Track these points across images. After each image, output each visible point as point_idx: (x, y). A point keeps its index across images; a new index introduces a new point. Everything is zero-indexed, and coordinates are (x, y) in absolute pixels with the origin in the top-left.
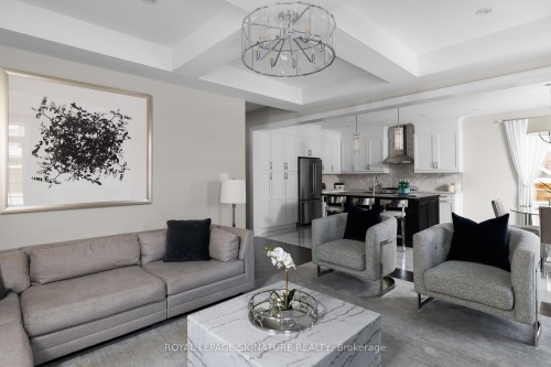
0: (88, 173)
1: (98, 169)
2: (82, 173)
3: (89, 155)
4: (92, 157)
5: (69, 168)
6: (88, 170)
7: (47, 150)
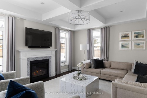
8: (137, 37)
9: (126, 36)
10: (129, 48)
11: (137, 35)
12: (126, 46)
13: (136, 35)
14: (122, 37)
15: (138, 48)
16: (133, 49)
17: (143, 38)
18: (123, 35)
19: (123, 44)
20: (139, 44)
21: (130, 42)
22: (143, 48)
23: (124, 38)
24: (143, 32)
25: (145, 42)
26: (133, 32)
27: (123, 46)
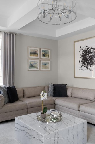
0: (90, 67)
1: (92, 66)
2: (88, 67)
3: (90, 61)
4: (90, 62)
5: (85, 66)
6: (90, 66)
7: (81, 61)
8: (44, 55)
9: (34, 53)
10: (37, 68)
13: (44, 53)
14: (31, 53)
15: (45, 68)
16: (41, 69)
17: (48, 58)
18: (32, 51)
19: (32, 63)
20: (46, 64)
21: (38, 61)
22: (48, 68)
23: (32, 55)
24: (49, 51)
25: (49, 62)
26: (41, 50)
27: (32, 66)
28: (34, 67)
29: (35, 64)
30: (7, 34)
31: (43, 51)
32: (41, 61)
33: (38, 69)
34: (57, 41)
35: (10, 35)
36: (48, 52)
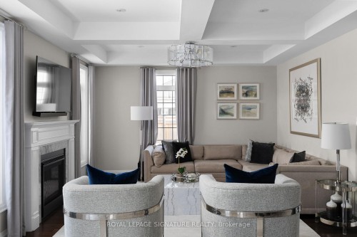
8: (246, 94)
9: (228, 92)
10: (232, 115)
11: (247, 92)
12: (229, 111)
13: (245, 91)
14: (222, 93)
15: (249, 115)
16: (241, 117)
17: (255, 98)
18: (224, 90)
19: (223, 108)
20: (250, 109)
21: (235, 105)
22: (255, 114)
23: (225, 95)
24: (256, 86)
25: (258, 105)
26: (241, 85)
27: (223, 112)
28: (227, 114)
29: (230, 109)
30: (183, 70)
31: (243, 87)
32: (241, 105)
33: (235, 117)
34: (276, 67)
35: (186, 70)
36: (254, 88)
